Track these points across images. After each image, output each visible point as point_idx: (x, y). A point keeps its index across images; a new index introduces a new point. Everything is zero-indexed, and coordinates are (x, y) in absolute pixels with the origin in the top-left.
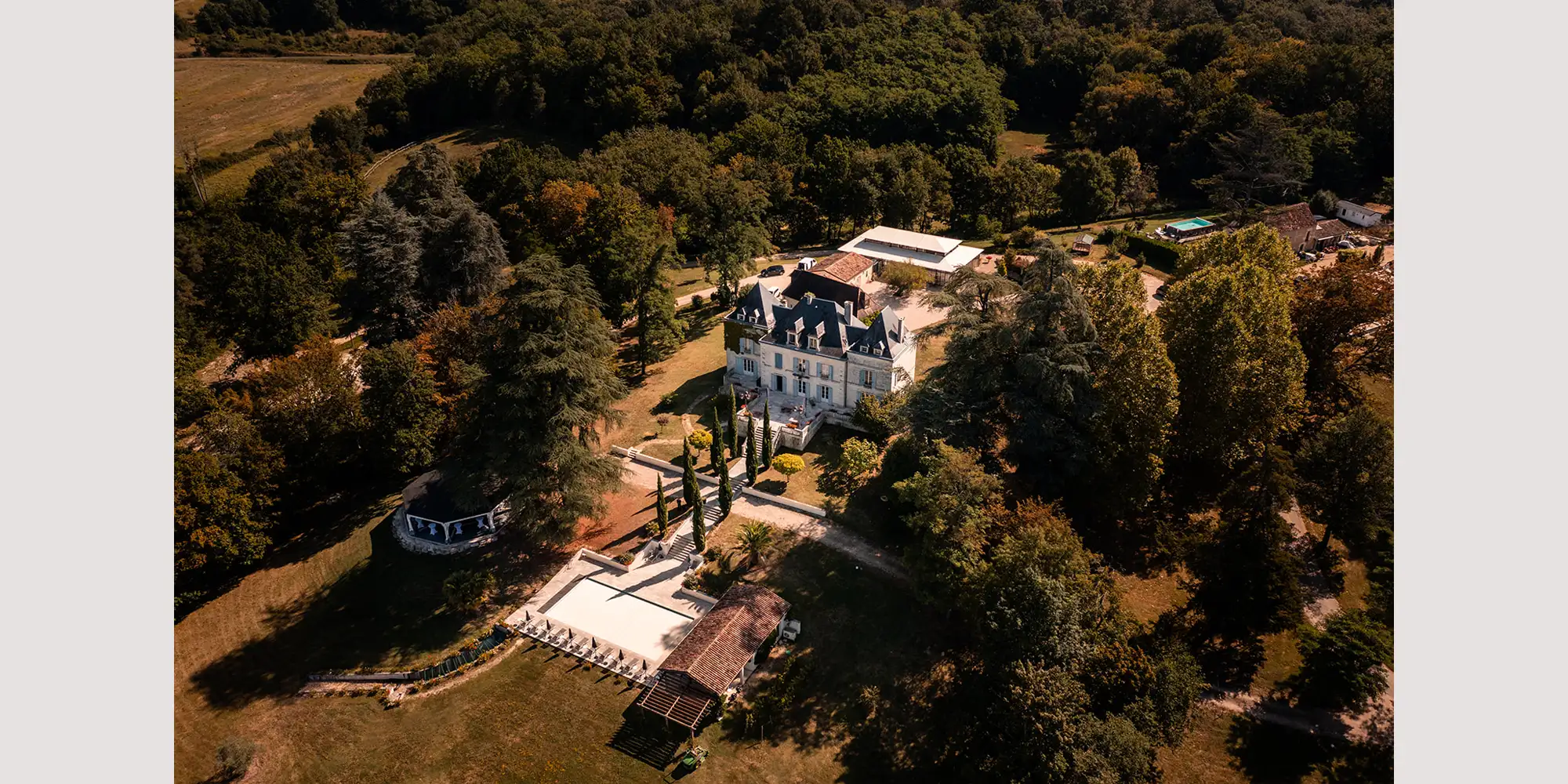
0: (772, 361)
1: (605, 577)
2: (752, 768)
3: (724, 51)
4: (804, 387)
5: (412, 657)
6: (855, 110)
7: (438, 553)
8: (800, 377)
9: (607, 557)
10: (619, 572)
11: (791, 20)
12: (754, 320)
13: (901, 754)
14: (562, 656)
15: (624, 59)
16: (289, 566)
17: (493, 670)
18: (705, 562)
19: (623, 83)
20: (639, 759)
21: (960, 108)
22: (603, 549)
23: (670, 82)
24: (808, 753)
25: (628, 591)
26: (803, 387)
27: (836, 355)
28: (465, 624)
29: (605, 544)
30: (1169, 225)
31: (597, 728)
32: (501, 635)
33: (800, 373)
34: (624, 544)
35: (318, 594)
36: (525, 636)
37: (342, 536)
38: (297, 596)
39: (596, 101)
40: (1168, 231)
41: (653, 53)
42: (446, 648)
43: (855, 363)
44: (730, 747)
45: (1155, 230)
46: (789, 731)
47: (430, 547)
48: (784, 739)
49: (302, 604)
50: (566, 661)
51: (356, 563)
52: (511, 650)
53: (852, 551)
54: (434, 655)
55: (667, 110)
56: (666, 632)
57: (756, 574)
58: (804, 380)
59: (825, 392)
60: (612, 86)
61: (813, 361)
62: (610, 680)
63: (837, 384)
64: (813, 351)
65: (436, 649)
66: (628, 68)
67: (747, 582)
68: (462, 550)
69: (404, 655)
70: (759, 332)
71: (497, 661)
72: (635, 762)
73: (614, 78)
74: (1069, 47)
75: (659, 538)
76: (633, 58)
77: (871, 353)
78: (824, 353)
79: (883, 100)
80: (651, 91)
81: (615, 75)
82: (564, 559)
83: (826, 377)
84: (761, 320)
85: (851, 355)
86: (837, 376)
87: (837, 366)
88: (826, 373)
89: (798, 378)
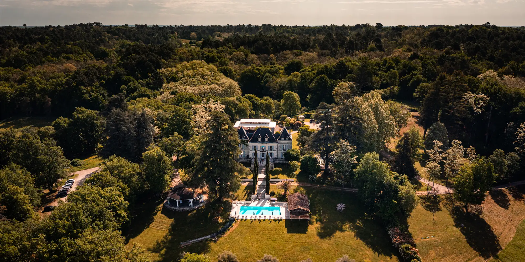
0: (253, 148)
7: (191, 210)
10: (249, 204)
12: (243, 138)
18: (272, 196)
26: (263, 155)
27: (274, 143)
33: (262, 150)
34: (245, 197)
36: (238, 219)
43: (280, 143)
47: (188, 209)
52: (238, 222)
53: (308, 186)
58: (264, 152)
59: (271, 155)
61: (267, 146)
62: (272, 221)
63: (275, 152)
64: (267, 143)
70: (245, 141)
75: (254, 194)
77: (285, 139)
78: (270, 143)
83: (271, 150)
84: (246, 138)
85: (279, 141)
86: (275, 149)
87: (275, 145)
88: (271, 149)
89: (262, 152)
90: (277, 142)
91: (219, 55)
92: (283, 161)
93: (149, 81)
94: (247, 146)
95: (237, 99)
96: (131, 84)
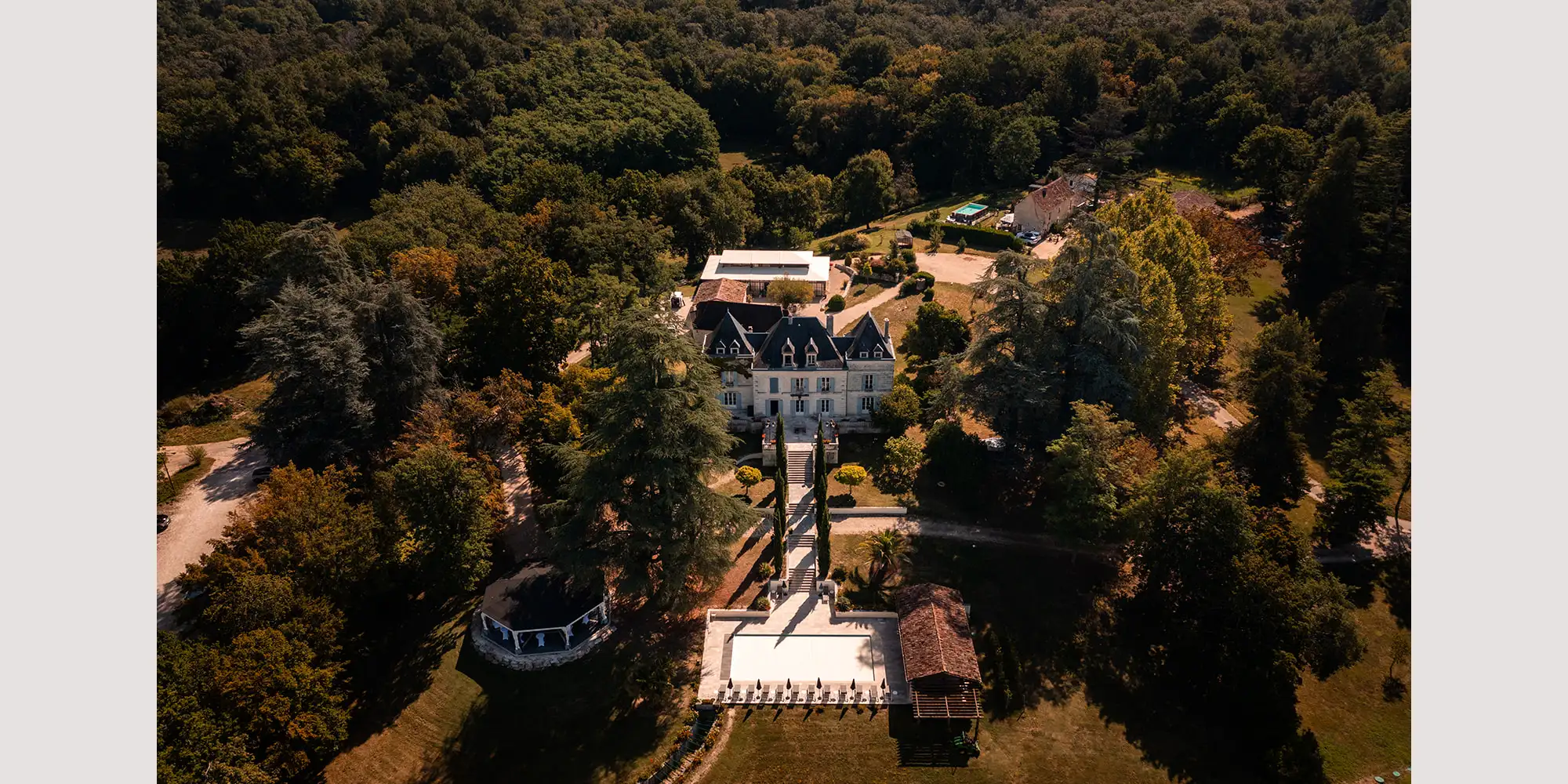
0: (767, 387)
1: (750, 628)
2: (1035, 734)
3: (389, 98)
4: (802, 406)
5: (628, 768)
6: (583, 145)
7: (564, 662)
8: (800, 396)
9: (741, 610)
10: (762, 620)
11: (453, 60)
12: (735, 351)
13: (1126, 678)
14: (785, 709)
15: (270, 118)
16: (374, 739)
17: (729, 745)
18: (839, 584)
19: (281, 146)
20: (938, 766)
21: (686, 133)
22: (729, 604)
23: (330, 139)
24: (1064, 704)
25: (787, 632)
26: (800, 406)
27: (836, 367)
28: (657, 718)
29: (728, 598)
30: (955, 212)
31: (878, 757)
32: (709, 713)
33: (798, 393)
34: (746, 592)
35: (446, 752)
36: (731, 706)
37: (420, 684)
38: (420, 764)
39: (249, 169)
40: (959, 218)
41: (299, 108)
42: (656, 747)
43: (855, 370)
44: (1004, 725)
45: (946, 216)
46: (1035, 694)
47: (553, 658)
48: (1038, 702)
49: (435, 769)
50: (793, 712)
51: (469, 705)
52: (730, 722)
53: (955, 534)
54: (650, 758)
55: (339, 172)
56: (858, 655)
57: (893, 578)
58: (803, 398)
59: (825, 405)
60: (267, 150)
61: (813, 378)
62: (851, 712)
63: (839, 395)
64: (813, 368)
65: (646, 751)
66: (276, 127)
67: (890, 588)
68: (589, 650)
69: (615, 770)
70: (742, 362)
71: (725, 738)
72: (937, 770)
73: (265, 141)
74: (740, 67)
75: (776, 577)
76: (277, 117)
77: (871, 358)
78: (824, 367)
79: (607, 132)
80: (318, 151)
81: (264, 137)
82: (699, 626)
83: (826, 390)
84: (743, 349)
85: (850, 363)
86: (838, 387)
87: (839, 376)
88: (826, 387)
89: (796, 398)
90: (845, 366)
91: (653, 16)
92: (865, 427)
93: (453, 104)
94: (748, 376)
95: (709, 184)
96: (403, 117)
